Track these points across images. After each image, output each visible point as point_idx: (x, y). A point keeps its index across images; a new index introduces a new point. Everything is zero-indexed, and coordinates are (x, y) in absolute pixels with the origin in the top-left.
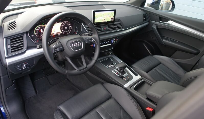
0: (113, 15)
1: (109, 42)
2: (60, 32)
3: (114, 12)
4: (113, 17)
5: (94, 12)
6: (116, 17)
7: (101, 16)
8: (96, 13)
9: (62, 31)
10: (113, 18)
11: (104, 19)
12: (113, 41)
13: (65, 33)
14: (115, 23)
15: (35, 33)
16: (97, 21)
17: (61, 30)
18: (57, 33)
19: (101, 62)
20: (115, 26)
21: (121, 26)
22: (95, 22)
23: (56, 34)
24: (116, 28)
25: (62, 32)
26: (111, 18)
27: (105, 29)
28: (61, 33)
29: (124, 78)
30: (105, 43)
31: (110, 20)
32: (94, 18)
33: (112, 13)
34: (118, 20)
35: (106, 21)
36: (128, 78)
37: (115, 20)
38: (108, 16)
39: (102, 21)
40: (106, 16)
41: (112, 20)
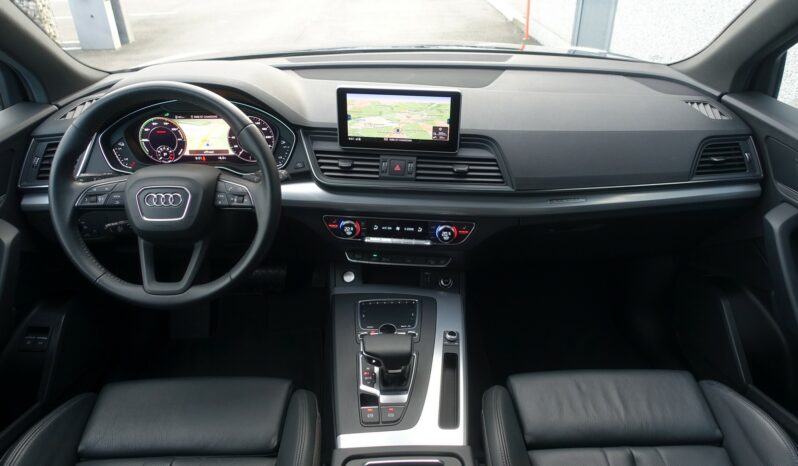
0: (447, 115)
1: (420, 230)
2: (227, 151)
3: (447, 101)
4: (448, 126)
5: (342, 95)
6: (466, 124)
7: (380, 114)
8: (350, 97)
9: (236, 146)
10: (444, 129)
11: (396, 126)
12: (444, 232)
13: (243, 155)
16: (357, 129)
17: (232, 142)
18: (216, 151)
19: (365, 306)
20: (457, 168)
22: (351, 133)
23: (212, 154)
24: (462, 174)
25: (234, 149)
26: (436, 129)
27: (397, 168)
28: (231, 153)
29: (370, 408)
30: (398, 228)
31: (428, 136)
32: (343, 115)
33: (439, 105)
34: (480, 140)
35: (408, 135)
36: (391, 415)
37: (461, 140)
38: (417, 116)
39: (386, 136)
40: (402, 117)
41: (438, 137)
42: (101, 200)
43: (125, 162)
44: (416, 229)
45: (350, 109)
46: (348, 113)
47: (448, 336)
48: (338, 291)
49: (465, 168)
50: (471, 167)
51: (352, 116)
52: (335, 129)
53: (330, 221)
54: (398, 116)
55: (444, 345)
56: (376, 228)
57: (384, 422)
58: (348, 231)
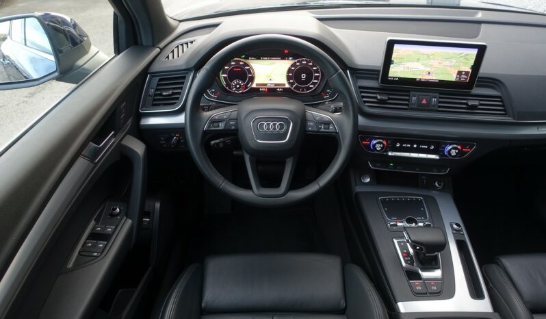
0: (472, 62)
1: (432, 147)
2: (284, 85)
3: (474, 52)
4: (470, 71)
5: (391, 45)
6: (485, 70)
7: (418, 60)
8: (397, 47)
9: (291, 81)
10: (467, 73)
11: (428, 69)
12: (451, 150)
13: (297, 88)
14: (476, 91)
15: (222, 74)
16: (396, 71)
17: (289, 78)
18: (276, 85)
19: (384, 202)
20: (470, 103)
21: (503, 106)
22: (391, 74)
23: (273, 86)
24: (474, 107)
25: (290, 83)
26: (460, 73)
27: (424, 102)
28: (287, 86)
29: (417, 282)
30: (415, 146)
31: (453, 77)
32: (388, 60)
33: (467, 55)
34: (492, 82)
35: (435, 77)
36: (434, 288)
37: (478, 81)
38: (447, 63)
39: (418, 77)
40: (435, 63)
41: (460, 79)
42: (222, 126)
43: (213, 92)
44: (429, 147)
45: (394, 55)
46: (393, 59)
47: (455, 227)
48: (358, 189)
49: (476, 103)
50: (481, 102)
51: (395, 61)
52: (379, 71)
53: (363, 139)
54: (432, 62)
55: (453, 234)
56: (398, 145)
57: (430, 293)
58: (378, 147)
